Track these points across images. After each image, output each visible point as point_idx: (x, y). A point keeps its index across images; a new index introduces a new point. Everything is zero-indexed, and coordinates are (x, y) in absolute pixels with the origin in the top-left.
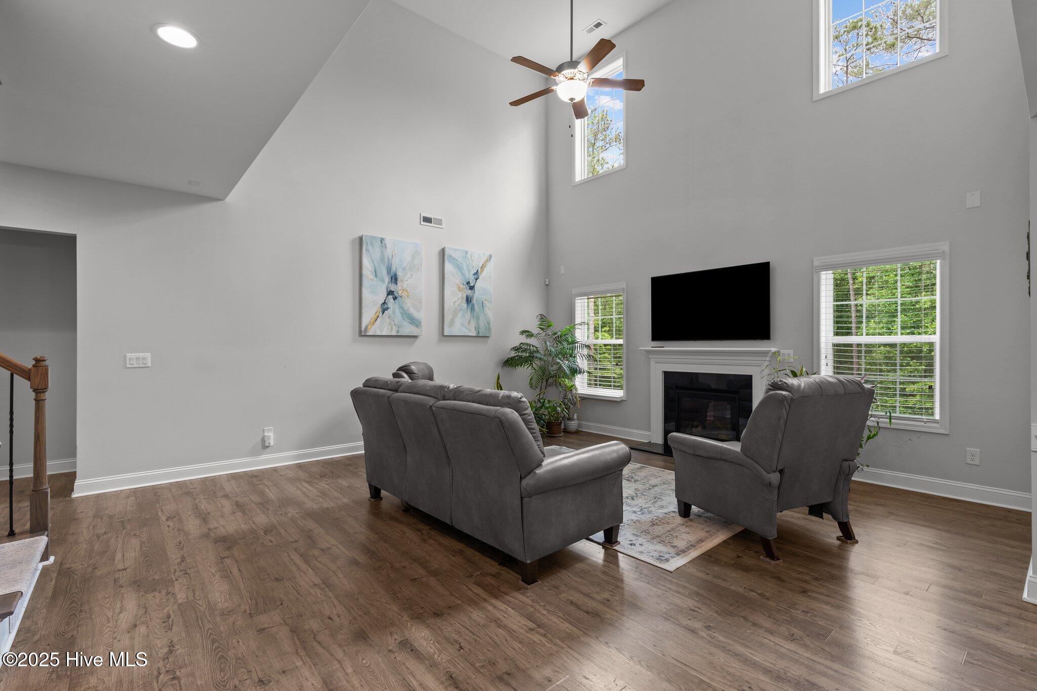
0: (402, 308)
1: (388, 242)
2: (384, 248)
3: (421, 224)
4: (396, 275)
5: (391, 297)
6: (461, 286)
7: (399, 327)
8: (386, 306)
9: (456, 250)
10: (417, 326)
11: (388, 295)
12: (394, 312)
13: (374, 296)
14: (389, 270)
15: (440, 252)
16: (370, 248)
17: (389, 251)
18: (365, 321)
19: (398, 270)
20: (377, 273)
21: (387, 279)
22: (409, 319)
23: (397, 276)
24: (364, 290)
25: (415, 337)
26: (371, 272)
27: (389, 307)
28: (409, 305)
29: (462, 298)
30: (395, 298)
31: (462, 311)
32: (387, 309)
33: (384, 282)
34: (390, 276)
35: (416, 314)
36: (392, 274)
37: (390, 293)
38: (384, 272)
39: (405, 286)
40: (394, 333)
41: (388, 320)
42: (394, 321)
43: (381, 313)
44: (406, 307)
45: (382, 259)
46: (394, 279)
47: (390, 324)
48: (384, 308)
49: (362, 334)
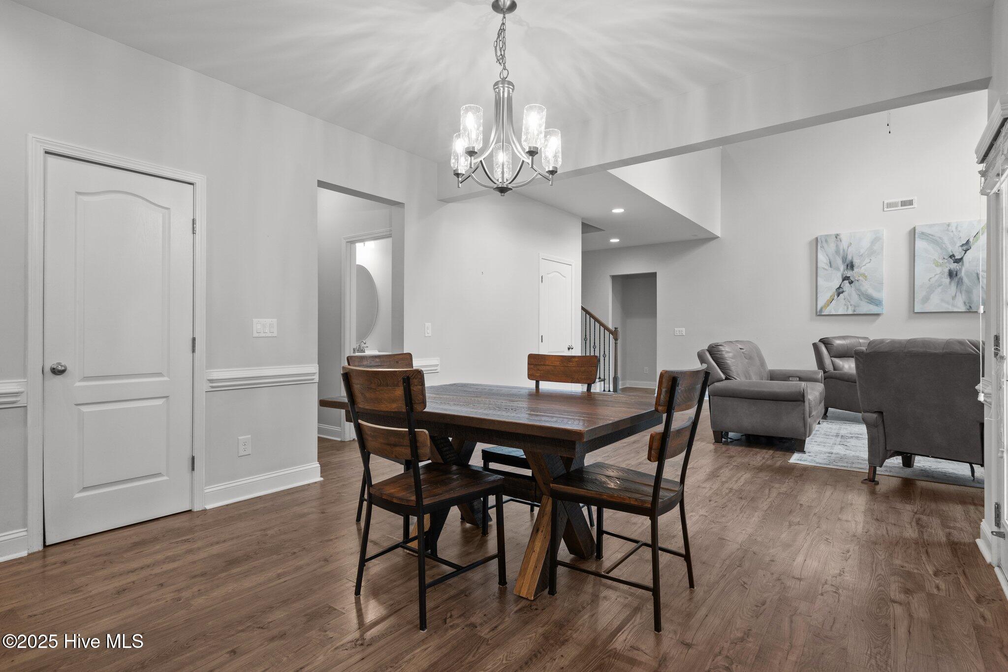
0: (858, 290)
1: (843, 237)
2: (839, 242)
3: (884, 211)
4: (852, 262)
5: (846, 282)
6: (941, 261)
7: (855, 307)
8: (841, 290)
9: (931, 226)
10: (877, 305)
11: (843, 280)
12: (850, 295)
13: (830, 282)
14: (844, 259)
15: (910, 231)
16: (825, 245)
17: (844, 244)
18: (821, 304)
19: (854, 258)
20: (832, 263)
21: (842, 267)
22: (867, 299)
23: (854, 263)
24: (819, 279)
25: (878, 315)
26: (827, 264)
27: (844, 290)
28: (867, 287)
29: (942, 273)
30: (851, 282)
31: (941, 287)
32: (843, 292)
33: (838, 269)
34: (846, 264)
35: (875, 295)
36: (848, 261)
37: (845, 278)
38: (839, 261)
39: (862, 270)
40: (850, 312)
41: (843, 302)
42: (849, 302)
43: (836, 296)
44: (863, 289)
45: (837, 252)
46: (851, 266)
47: (845, 305)
48: (839, 291)
49: (819, 314)
